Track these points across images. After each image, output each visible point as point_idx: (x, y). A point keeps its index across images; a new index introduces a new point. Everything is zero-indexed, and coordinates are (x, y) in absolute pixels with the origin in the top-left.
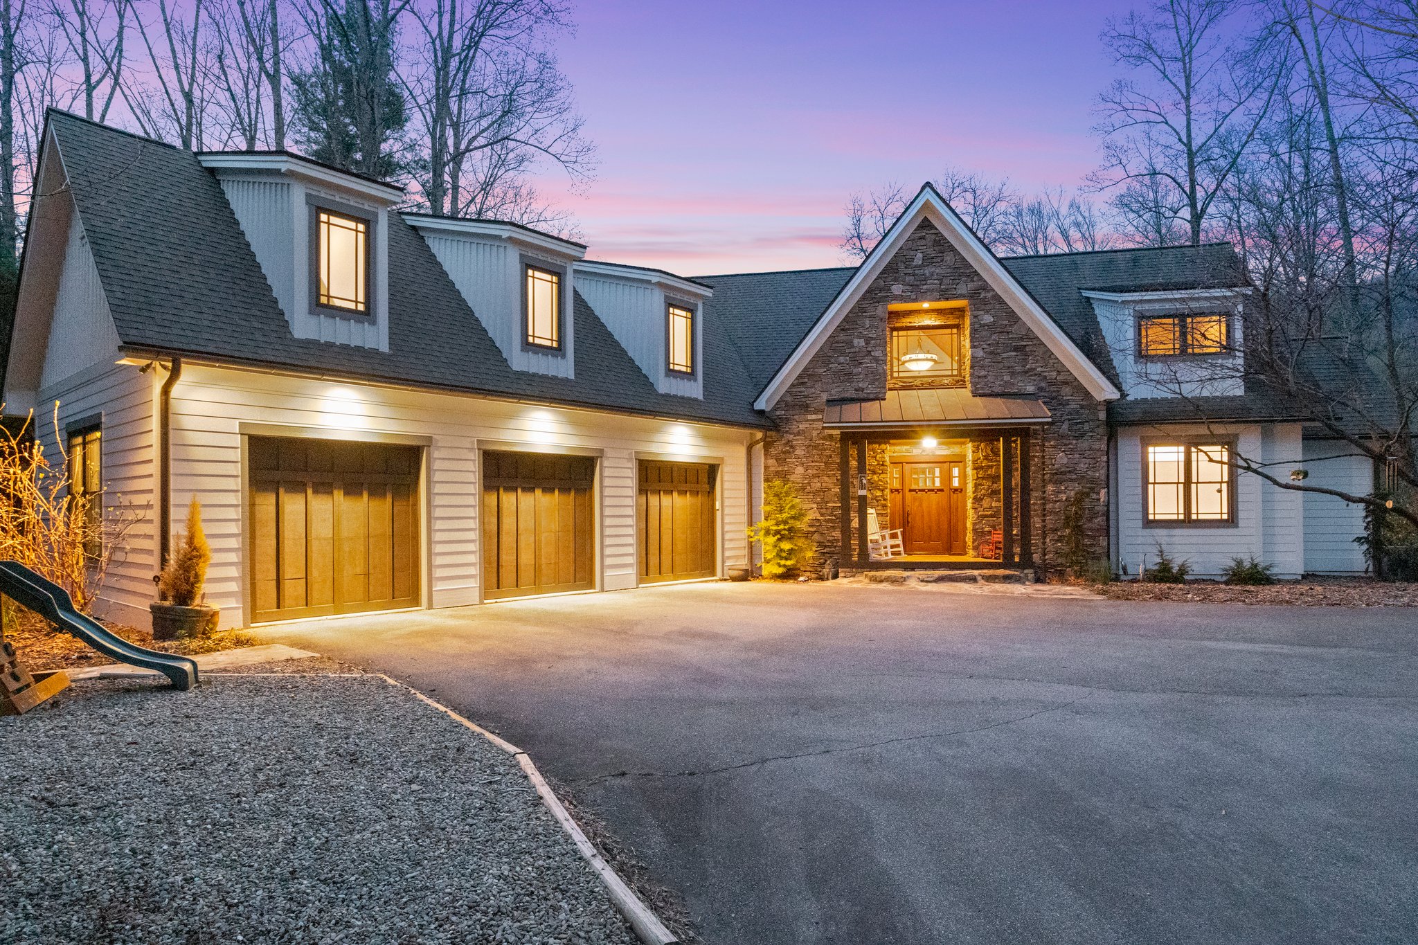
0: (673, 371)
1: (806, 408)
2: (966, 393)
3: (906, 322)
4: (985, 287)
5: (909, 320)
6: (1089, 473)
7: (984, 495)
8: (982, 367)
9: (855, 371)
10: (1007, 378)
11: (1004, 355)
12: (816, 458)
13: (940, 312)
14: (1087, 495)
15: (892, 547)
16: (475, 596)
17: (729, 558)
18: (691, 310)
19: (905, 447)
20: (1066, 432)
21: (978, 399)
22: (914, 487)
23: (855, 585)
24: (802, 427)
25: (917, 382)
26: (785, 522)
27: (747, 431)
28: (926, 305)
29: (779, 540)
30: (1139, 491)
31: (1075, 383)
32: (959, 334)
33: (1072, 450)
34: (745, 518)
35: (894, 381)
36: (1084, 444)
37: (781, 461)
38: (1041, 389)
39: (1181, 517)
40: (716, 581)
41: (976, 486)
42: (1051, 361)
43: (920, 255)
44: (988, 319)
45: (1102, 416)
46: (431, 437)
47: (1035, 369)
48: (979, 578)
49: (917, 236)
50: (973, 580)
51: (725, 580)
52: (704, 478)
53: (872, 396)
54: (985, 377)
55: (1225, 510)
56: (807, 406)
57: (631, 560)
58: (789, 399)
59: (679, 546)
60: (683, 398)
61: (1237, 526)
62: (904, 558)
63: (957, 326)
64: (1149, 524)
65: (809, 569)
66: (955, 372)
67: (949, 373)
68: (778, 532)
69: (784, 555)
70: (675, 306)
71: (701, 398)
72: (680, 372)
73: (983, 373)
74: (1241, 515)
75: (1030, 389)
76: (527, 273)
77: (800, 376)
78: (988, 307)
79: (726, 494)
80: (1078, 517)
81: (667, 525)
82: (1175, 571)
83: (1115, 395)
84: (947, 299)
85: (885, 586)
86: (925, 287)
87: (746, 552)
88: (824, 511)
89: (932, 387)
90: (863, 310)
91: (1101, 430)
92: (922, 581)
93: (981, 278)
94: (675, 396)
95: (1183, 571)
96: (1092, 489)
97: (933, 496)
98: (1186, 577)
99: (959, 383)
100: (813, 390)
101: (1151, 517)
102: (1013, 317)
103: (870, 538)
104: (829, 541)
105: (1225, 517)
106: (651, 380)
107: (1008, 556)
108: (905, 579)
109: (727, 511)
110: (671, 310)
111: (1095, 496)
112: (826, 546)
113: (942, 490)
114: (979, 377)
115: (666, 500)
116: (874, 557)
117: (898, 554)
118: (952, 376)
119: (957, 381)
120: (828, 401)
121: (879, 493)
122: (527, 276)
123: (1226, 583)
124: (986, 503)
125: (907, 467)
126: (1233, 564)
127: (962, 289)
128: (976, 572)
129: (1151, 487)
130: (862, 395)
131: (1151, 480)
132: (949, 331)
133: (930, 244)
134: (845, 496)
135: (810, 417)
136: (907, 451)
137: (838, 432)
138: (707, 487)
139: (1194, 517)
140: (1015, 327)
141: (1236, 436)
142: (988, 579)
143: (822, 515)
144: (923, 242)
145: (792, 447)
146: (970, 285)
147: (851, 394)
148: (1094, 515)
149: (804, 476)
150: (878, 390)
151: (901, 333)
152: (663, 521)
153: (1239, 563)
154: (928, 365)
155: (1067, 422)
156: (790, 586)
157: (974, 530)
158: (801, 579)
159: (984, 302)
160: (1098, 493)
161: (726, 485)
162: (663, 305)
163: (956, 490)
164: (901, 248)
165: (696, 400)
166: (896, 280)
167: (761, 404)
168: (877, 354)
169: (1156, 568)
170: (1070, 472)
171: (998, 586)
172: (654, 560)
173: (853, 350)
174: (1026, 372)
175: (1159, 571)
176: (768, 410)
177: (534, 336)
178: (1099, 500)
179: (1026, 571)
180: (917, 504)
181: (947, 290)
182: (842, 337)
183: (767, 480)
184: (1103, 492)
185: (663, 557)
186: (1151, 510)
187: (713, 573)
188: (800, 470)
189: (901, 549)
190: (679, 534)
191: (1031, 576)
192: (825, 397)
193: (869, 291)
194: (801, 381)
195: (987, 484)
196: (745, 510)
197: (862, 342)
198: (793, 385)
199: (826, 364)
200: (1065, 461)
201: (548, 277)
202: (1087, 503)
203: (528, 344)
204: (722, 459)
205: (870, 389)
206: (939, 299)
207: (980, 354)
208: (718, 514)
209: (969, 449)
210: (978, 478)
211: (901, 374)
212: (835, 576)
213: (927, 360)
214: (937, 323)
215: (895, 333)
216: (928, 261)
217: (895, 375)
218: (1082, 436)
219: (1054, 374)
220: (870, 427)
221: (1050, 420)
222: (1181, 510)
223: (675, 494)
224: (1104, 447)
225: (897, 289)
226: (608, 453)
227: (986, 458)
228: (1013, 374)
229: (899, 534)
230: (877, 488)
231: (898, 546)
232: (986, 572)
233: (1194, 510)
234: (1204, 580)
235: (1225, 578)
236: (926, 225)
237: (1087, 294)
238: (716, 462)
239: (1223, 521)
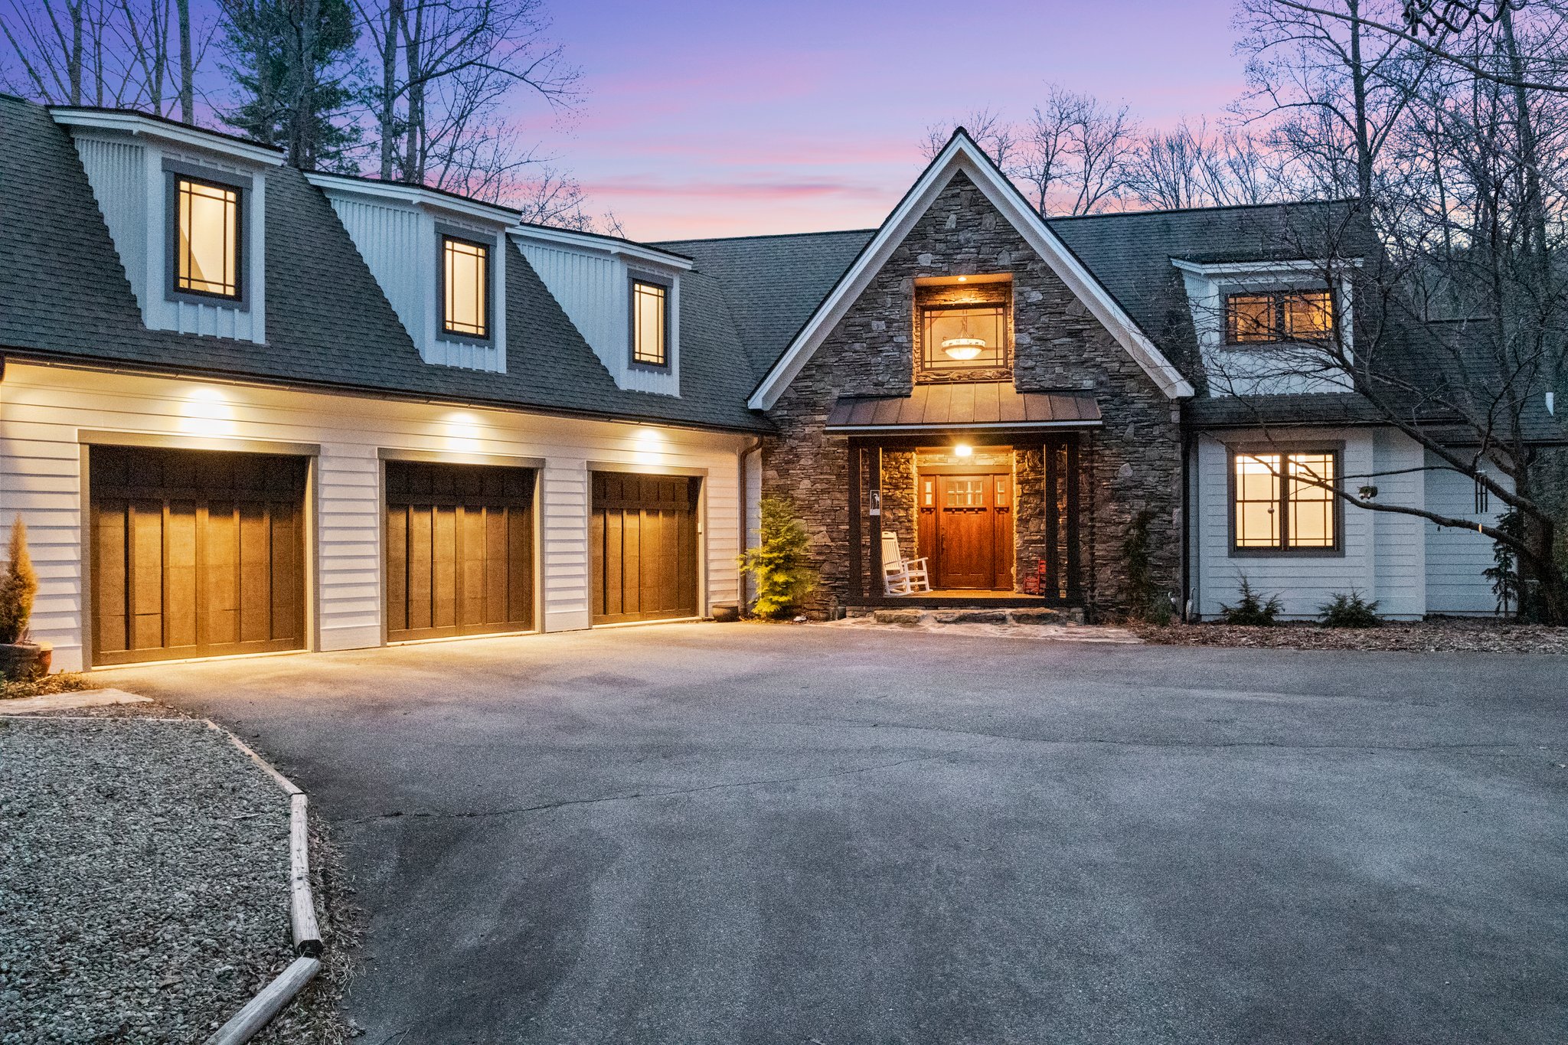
0: (640, 362)
1: (812, 406)
2: (1009, 388)
3: (941, 299)
4: (1033, 257)
5: (943, 297)
6: (1160, 488)
7: (1031, 516)
8: (1029, 356)
9: (873, 361)
10: (1058, 370)
11: (1057, 342)
12: (826, 469)
13: (981, 287)
14: (1154, 515)
15: (912, 580)
16: (375, 636)
17: (714, 592)
18: (665, 287)
19: (938, 457)
20: (1132, 436)
21: (1021, 396)
22: (950, 505)
23: (857, 627)
24: (808, 430)
25: (954, 375)
26: (780, 549)
27: (739, 437)
28: (962, 279)
29: (772, 571)
30: (1225, 511)
31: (1143, 377)
32: (1005, 315)
33: (1137, 459)
34: (737, 544)
35: (924, 373)
36: (1152, 453)
37: (783, 473)
38: (1101, 384)
39: (1277, 543)
40: (697, 621)
41: (1021, 504)
42: (1114, 350)
43: (953, 217)
44: (1036, 296)
45: (1175, 417)
46: (318, 446)
47: (1093, 359)
48: (1010, 618)
49: (949, 193)
50: (1002, 620)
51: (710, 620)
52: (683, 494)
53: (894, 392)
54: (1033, 368)
55: (1330, 535)
56: (815, 404)
57: (583, 594)
58: (793, 395)
59: (649, 580)
60: (652, 395)
61: (1343, 555)
62: (929, 593)
63: (1003, 305)
64: (1237, 551)
65: (816, 607)
66: (1001, 363)
67: (993, 363)
68: (770, 561)
69: (779, 589)
70: (642, 282)
71: (676, 394)
72: (648, 363)
73: (1030, 363)
74: (1349, 541)
75: (1088, 384)
76: (444, 245)
77: (806, 368)
78: (1036, 282)
79: (711, 513)
80: (1142, 540)
81: (632, 551)
82: (1262, 609)
83: (1184, 390)
84: (986, 272)
85: (895, 628)
86: (959, 257)
87: (737, 586)
88: (835, 535)
89: (971, 380)
90: (882, 285)
91: (1173, 436)
92: (939, 622)
93: (1028, 247)
94: (642, 393)
95: (1271, 610)
96: (1163, 510)
97: (973, 516)
98: (1275, 618)
99: (1003, 377)
100: (822, 385)
101: (1240, 543)
102: (1067, 295)
103: (886, 568)
104: (841, 572)
105: (1330, 543)
106: (611, 374)
107: (1052, 589)
108: (918, 619)
109: (711, 535)
110: (637, 287)
111: (1166, 517)
112: (838, 579)
113: (984, 509)
114: (1025, 369)
115: (631, 522)
116: (891, 591)
117: (922, 588)
118: (997, 367)
119: (1003, 374)
120: (840, 398)
121: (902, 513)
122: (444, 249)
123: (1324, 625)
124: (1033, 525)
125: (941, 479)
126: (1334, 602)
127: (1005, 259)
128: (1008, 611)
129: (1239, 506)
130: (882, 391)
131: (1240, 497)
132: (992, 311)
133: (966, 203)
134: (855, 516)
135: (818, 418)
136: (941, 460)
137: (846, 437)
138: (686, 505)
139: (1292, 543)
140: (1069, 306)
141: (1343, 442)
142: (1019, 619)
143: (833, 540)
144: (958, 201)
145: (796, 455)
146: (1014, 255)
147: (870, 390)
148: (1165, 540)
149: (811, 492)
150: (902, 385)
151: (934, 313)
152: (627, 548)
153: (1342, 601)
154: (973, 353)
155: (1132, 426)
156: (784, 628)
157: (1019, 559)
158: (798, 618)
159: (1031, 275)
160: (1170, 514)
161: (711, 503)
162: (626, 281)
163: (1001, 509)
164: (930, 208)
165: (670, 397)
166: (924, 247)
167: (756, 403)
168: (899, 339)
169: (1240, 606)
170: (1136, 487)
171: (1027, 629)
172: (614, 596)
173: (869, 335)
174: (1083, 363)
175: (1241, 610)
176: (767, 409)
177: (453, 322)
178: (1171, 522)
179: (1073, 610)
180: (953, 527)
181: (985, 261)
182: (858, 319)
183: (765, 496)
184: (1177, 512)
185: (627, 592)
186: (1239, 535)
187: (694, 611)
188: (806, 484)
189: (926, 582)
190: (650, 566)
191: (1080, 616)
192: (836, 392)
193: (892, 261)
194: (807, 373)
195: (1034, 501)
196: (737, 534)
197: (882, 325)
198: (797, 379)
199: (838, 353)
200: (1130, 473)
201: (472, 250)
202: (1154, 524)
203: (445, 331)
204: (706, 470)
205: (894, 384)
206: (976, 273)
207: (1027, 340)
208: (701, 538)
209: (1011, 458)
210: (1024, 494)
211: (935, 365)
212: (843, 616)
213: (970, 346)
214: (979, 301)
215: (927, 314)
216: (962, 225)
217: (927, 365)
218: (1150, 443)
219: (1117, 365)
220: (882, 431)
221: (1100, 423)
222: (1277, 535)
223: (643, 514)
224: (1178, 456)
225: (925, 259)
226: (551, 463)
227: (1033, 469)
228: (1066, 365)
229: (924, 563)
230: (899, 506)
231: (921, 579)
232: (1022, 610)
233: (1292, 535)
234: (1301, 622)
235: (1323, 620)
236: (961, 180)
237: (1176, 263)
238: (698, 475)
239: (1325, 548)
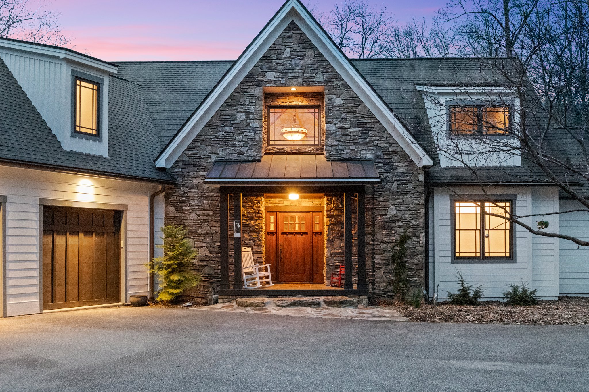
0: (79, 132)
1: (198, 166)
2: (322, 158)
3: (280, 101)
4: (337, 77)
5: (282, 100)
6: (412, 221)
7: (335, 237)
8: (335, 138)
9: (237, 138)
10: (352, 147)
11: (351, 130)
12: (207, 207)
13: (305, 95)
14: (409, 238)
15: (261, 278)
17: (132, 287)
18: (98, 84)
19: (278, 200)
20: (396, 190)
21: (330, 163)
22: (285, 230)
23: (225, 310)
24: (195, 181)
25: (288, 149)
26: (175, 258)
27: (150, 185)
28: (294, 89)
29: (169, 273)
30: (449, 235)
31: (403, 153)
32: (319, 113)
33: (399, 203)
34: (148, 255)
35: (269, 148)
36: (408, 200)
37: (179, 209)
38: (378, 157)
39: (478, 255)
40: (119, 306)
41: (329, 230)
42: (385, 136)
43: (288, 50)
44: (339, 101)
45: (421, 178)
47: (373, 141)
48: (323, 303)
49: (286, 35)
50: (318, 304)
51: (128, 305)
52: (110, 221)
53: (250, 159)
54: (336, 146)
55: (508, 250)
56: (200, 165)
57: (36, 290)
58: (186, 159)
59: (86, 278)
60: (87, 155)
61: (515, 262)
62: (272, 286)
63: (318, 107)
64: (456, 259)
65: (200, 295)
66: (317, 142)
67: (312, 142)
68: (169, 266)
69: (174, 285)
70: (82, 79)
71: (106, 155)
72: (86, 134)
73: (335, 143)
74: (518, 253)
75: (370, 156)
77: (194, 141)
78: (339, 92)
79: (129, 235)
80: (403, 253)
81: (73, 259)
82: (471, 295)
83: (427, 161)
84: (308, 85)
85: (249, 310)
86: (292, 75)
87: (148, 282)
88: (212, 249)
89: (298, 153)
90: (244, 90)
91: (420, 189)
92: (278, 306)
93: (334, 71)
94: (81, 154)
95: (477, 295)
96: (414, 234)
97: (300, 238)
98: (478, 300)
99: (319, 151)
100: (205, 152)
101: (457, 255)
102: (358, 102)
103: (244, 271)
104: (215, 273)
105: (508, 255)
106: (59, 140)
107: (349, 284)
108: (265, 304)
109: (129, 249)
110: (78, 82)
111: (416, 239)
112: (214, 277)
113: (306, 233)
114: (332, 146)
115: (73, 240)
116: (247, 286)
117: (268, 283)
118: (314, 145)
119: (318, 149)
120: (216, 161)
121: (255, 236)
123: (506, 304)
124: (336, 243)
125: (280, 215)
126: (511, 290)
127: (320, 77)
128: (322, 298)
129: (457, 232)
130: (243, 158)
131: (458, 227)
132: (312, 110)
133: (296, 41)
134: (224, 237)
135: (202, 174)
136: (280, 202)
137: (218, 186)
138: (113, 229)
139: (487, 255)
140: (359, 108)
141: (515, 195)
142: (330, 304)
143: (211, 252)
144: (291, 40)
145: (188, 198)
146: (326, 75)
147: (234, 156)
148: (416, 253)
149: (197, 221)
150: (255, 154)
151: (277, 110)
152: (70, 257)
153: (516, 289)
154: (300, 137)
155: (396, 182)
156: (176, 311)
157: (328, 264)
158: (186, 304)
159: (336, 88)
160: (418, 237)
161: (129, 228)
162: (70, 78)
163: (317, 233)
164: (274, 44)
165: (101, 157)
166: (269, 68)
167: (161, 163)
168: (254, 125)
169: (459, 293)
170: (398, 220)
171: (334, 310)
172: (60, 291)
173: (235, 122)
174: (367, 143)
175: (458, 295)
176: (168, 167)
178: (418, 242)
179: (362, 297)
180: (287, 244)
181: (308, 78)
182: (228, 111)
183: (166, 224)
184: (422, 235)
185: (69, 287)
186: (457, 250)
187: (118, 300)
188: (194, 216)
189: (270, 280)
190: (85, 269)
191: (365, 301)
192: (214, 158)
193: (249, 76)
194: (195, 145)
195: (337, 228)
196: (148, 248)
197: (243, 116)
198: (188, 148)
199: (214, 132)
200: (395, 212)
202: (409, 243)
204: (126, 206)
205: (250, 153)
206: (302, 85)
207: (333, 128)
208: (123, 251)
209: (324, 202)
210: (331, 224)
211: (276, 143)
212: (216, 302)
213: (298, 132)
214: (304, 103)
215: (272, 110)
216: (294, 55)
217: (272, 143)
218: (407, 193)
219: (387, 145)
220: (242, 183)
221: (378, 180)
222: (478, 250)
223: (81, 235)
224: (423, 202)
225: (271, 75)
226: (11, 199)
227: (337, 208)
228: (357, 144)
229: (269, 267)
230: (254, 231)
231: (267, 277)
232: (331, 298)
233: (487, 250)
234: (492, 302)
235: (505, 300)
236: (293, 27)
237: (419, 88)
238: (121, 209)
239: (505, 258)
